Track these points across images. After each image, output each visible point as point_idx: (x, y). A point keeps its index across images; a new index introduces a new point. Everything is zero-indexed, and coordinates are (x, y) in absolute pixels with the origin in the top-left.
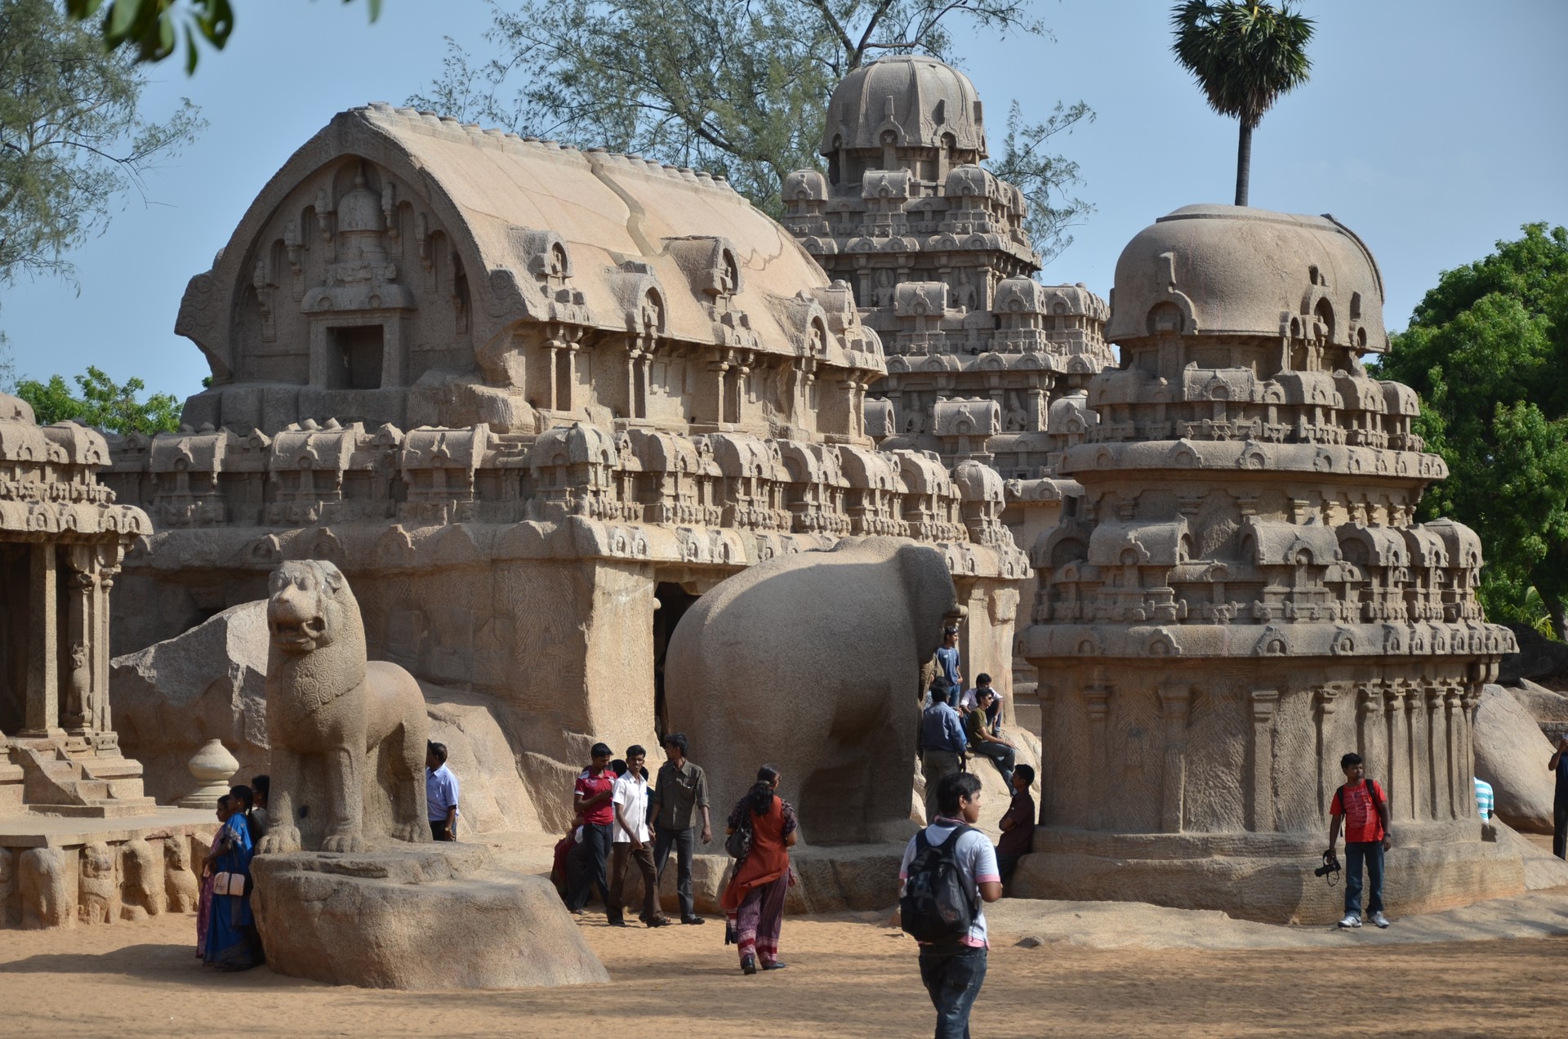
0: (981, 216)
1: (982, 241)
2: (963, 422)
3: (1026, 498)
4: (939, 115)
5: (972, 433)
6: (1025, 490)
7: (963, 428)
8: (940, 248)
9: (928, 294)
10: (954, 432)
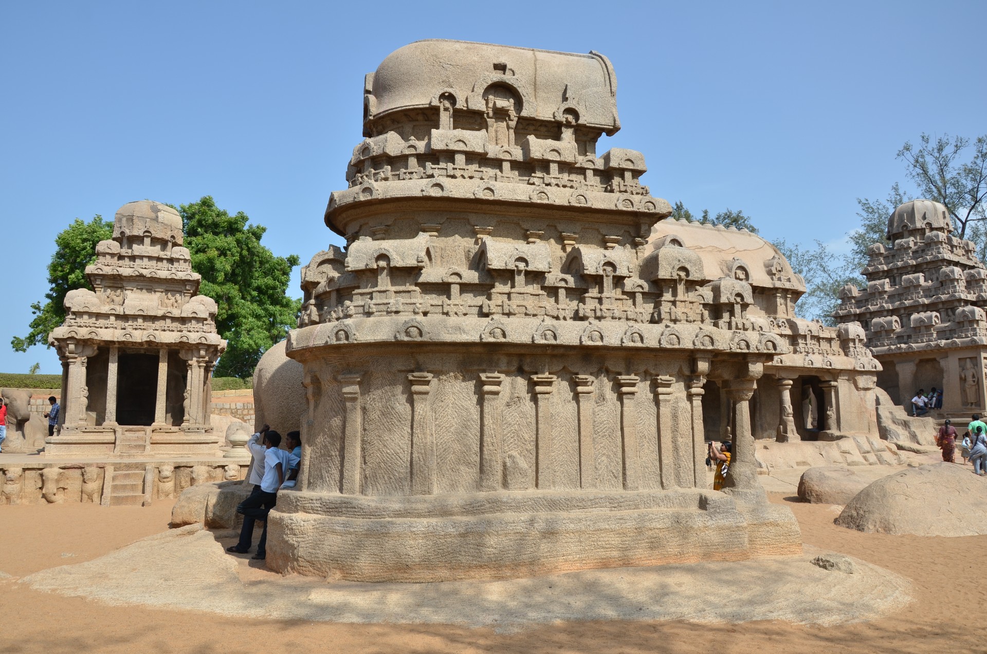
0: (939, 248)
1: (938, 257)
2: (921, 321)
3: (946, 347)
4: (924, 218)
5: (925, 325)
6: (945, 344)
7: (922, 323)
8: (922, 262)
9: (914, 278)
10: (918, 325)
